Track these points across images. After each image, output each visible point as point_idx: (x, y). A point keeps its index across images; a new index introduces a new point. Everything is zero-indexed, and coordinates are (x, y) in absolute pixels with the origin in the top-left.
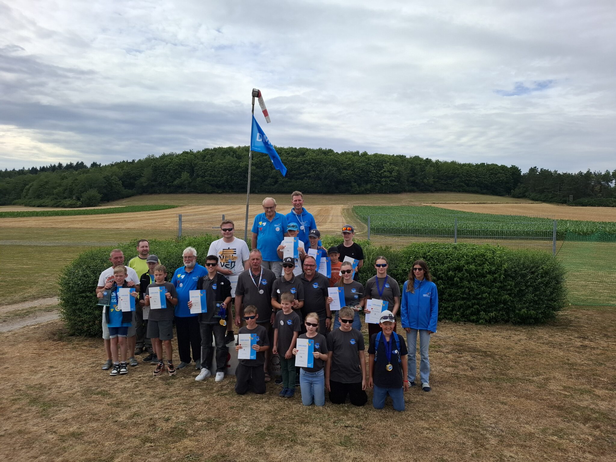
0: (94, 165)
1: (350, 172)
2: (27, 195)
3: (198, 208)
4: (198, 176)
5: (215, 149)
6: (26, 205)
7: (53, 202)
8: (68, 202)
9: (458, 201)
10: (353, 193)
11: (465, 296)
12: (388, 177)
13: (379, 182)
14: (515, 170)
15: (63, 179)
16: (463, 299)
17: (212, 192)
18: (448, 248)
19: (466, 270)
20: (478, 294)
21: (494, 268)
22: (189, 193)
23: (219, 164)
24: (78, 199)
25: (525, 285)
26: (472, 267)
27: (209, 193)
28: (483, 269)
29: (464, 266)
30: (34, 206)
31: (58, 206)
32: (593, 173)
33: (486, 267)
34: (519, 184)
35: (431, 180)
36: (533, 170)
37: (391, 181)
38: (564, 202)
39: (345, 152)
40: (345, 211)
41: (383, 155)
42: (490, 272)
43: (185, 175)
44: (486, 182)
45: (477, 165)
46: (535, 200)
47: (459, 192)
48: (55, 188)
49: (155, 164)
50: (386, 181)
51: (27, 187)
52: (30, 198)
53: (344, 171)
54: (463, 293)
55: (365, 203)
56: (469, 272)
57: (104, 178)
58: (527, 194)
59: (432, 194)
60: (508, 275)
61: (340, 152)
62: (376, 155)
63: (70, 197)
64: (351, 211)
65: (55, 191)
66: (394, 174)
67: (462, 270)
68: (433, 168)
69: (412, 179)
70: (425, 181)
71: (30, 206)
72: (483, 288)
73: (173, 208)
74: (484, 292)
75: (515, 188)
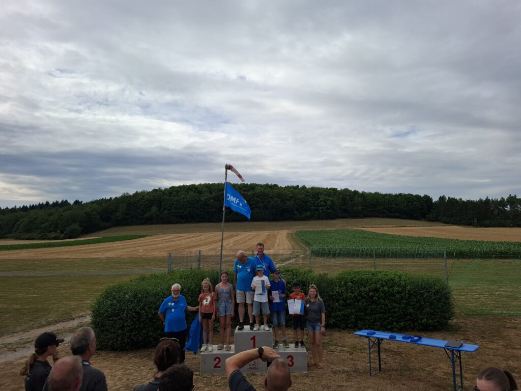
0: (77, 202)
1: (292, 202)
2: (17, 230)
3: (165, 237)
4: (165, 209)
5: (180, 187)
6: (17, 238)
7: (40, 235)
8: (53, 235)
9: (383, 225)
10: (295, 220)
11: (382, 311)
12: (324, 206)
13: (317, 210)
14: (427, 199)
15: (50, 216)
16: (381, 313)
17: (177, 223)
18: (368, 275)
19: (382, 291)
20: (391, 309)
21: (401, 289)
22: (156, 224)
23: (184, 198)
24: (62, 232)
25: (424, 301)
26: (386, 289)
27: (174, 223)
28: (393, 290)
29: (380, 288)
30: (23, 239)
31: (44, 239)
32: (491, 199)
33: (396, 288)
34: (432, 210)
35: (360, 208)
36: (442, 199)
37: (327, 209)
38: (469, 224)
39: (288, 186)
40: (290, 235)
41: (319, 188)
42: (398, 292)
43: (154, 209)
44: (405, 209)
45: (396, 195)
46: (446, 223)
47: (383, 217)
48: (42, 223)
49: (129, 200)
50: (322, 209)
51: (19, 223)
52: (20, 233)
53: (287, 202)
54: (381, 308)
55: (306, 228)
56: (384, 292)
57: (86, 213)
58: (439, 218)
59: (361, 219)
60: (412, 294)
61: (283, 186)
62: (313, 188)
63: (55, 231)
64: (294, 235)
65: (42, 226)
66: (329, 203)
67: (379, 291)
68: (360, 198)
69: (343, 207)
70: (355, 208)
71: (20, 239)
72: (395, 304)
73: (144, 237)
74: (395, 307)
75: (429, 213)
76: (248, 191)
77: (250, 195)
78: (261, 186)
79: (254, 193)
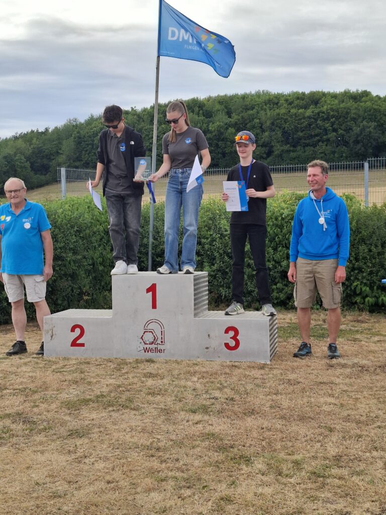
57: (5, 157)
76: (306, 107)
77: (309, 117)
78: (334, 96)
79: (317, 111)
